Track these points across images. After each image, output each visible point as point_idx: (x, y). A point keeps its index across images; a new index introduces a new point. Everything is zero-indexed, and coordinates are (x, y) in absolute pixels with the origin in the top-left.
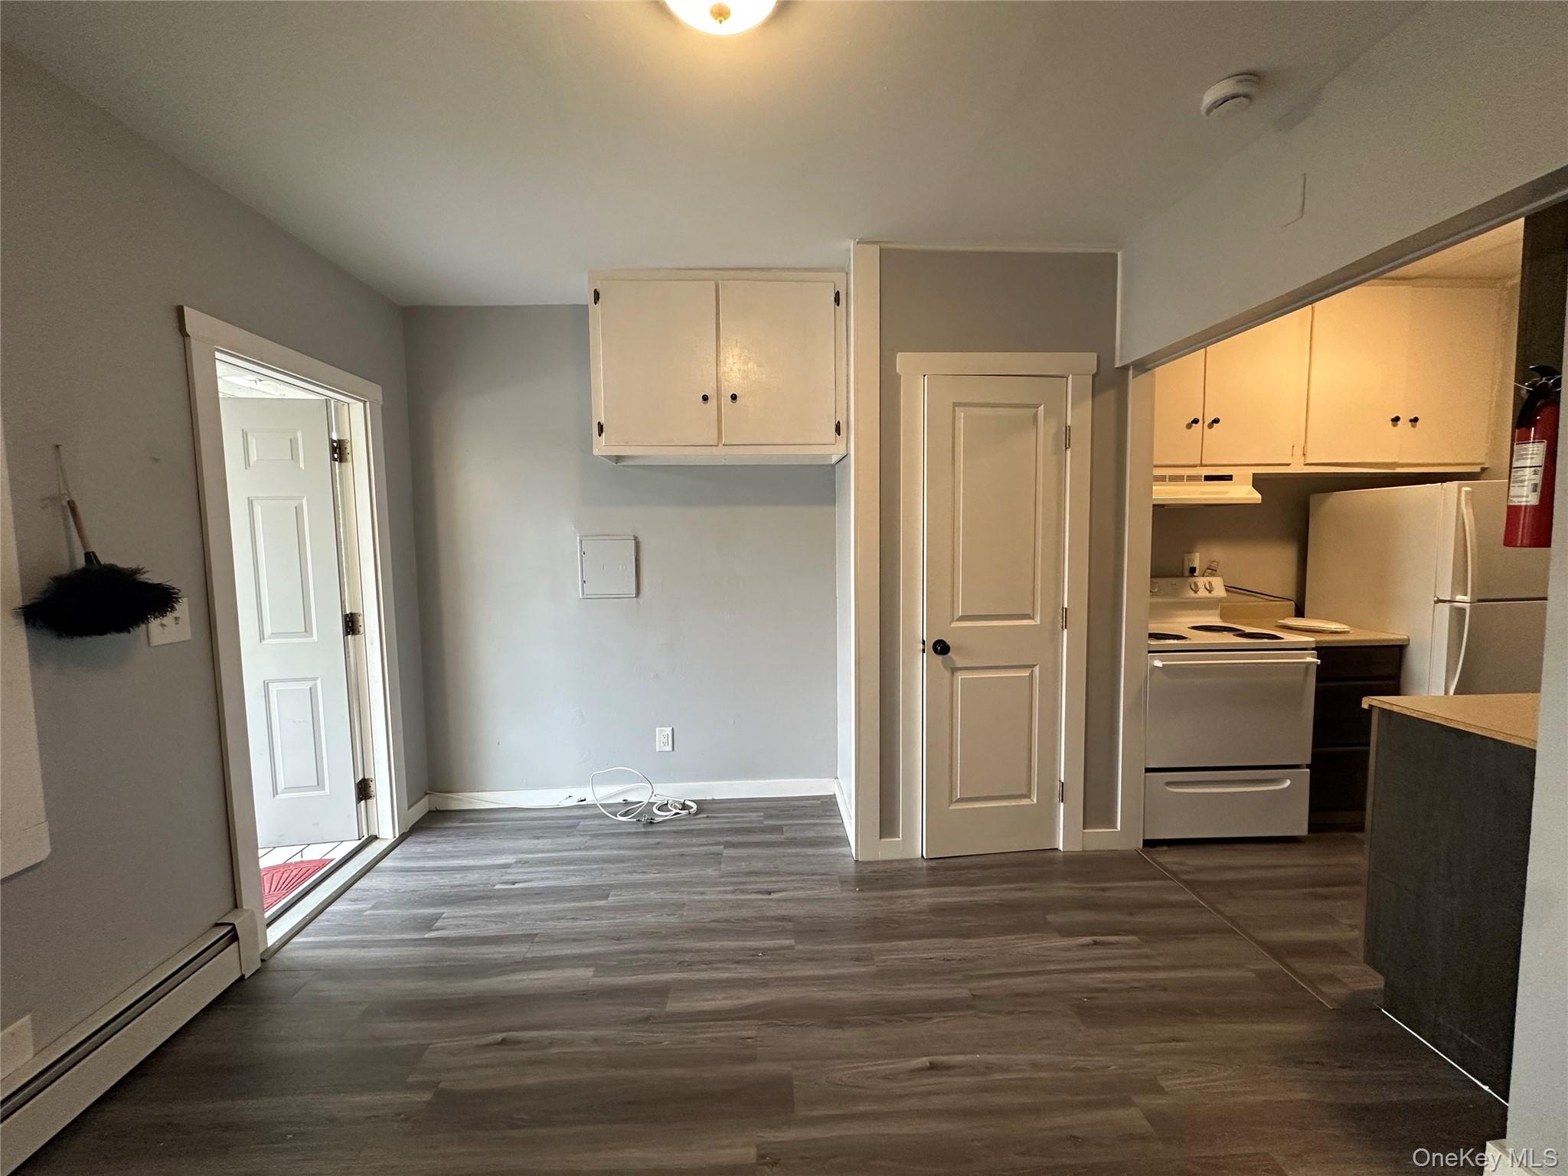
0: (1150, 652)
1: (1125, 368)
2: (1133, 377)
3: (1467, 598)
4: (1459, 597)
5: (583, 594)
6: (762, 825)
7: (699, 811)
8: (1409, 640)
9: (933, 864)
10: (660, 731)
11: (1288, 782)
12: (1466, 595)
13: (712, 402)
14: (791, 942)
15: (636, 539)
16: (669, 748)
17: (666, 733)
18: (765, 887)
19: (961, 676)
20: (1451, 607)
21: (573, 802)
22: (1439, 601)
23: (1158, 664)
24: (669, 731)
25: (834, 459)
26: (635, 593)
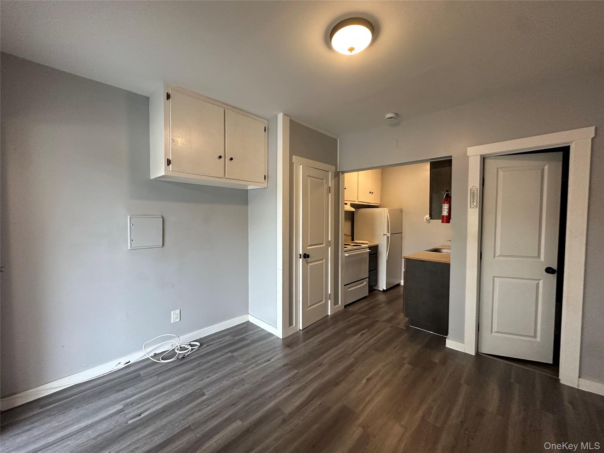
0: (345, 252)
1: (339, 172)
2: (341, 175)
3: (389, 234)
4: (388, 234)
5: (131, 247)
6: (234, 340)
7: (201, 345)
8: (378, 244)
9: (305, 330)
10: (173, 313)
11: (365, 282)
12: (389, 233)
13: (223, 159)
14: (296, 371)
15: (162, 217)
16: (179, 320)
17: (177, 313)
18: (266, 359)
19: (310, 265)
20: (387, 236)
21: (122, 366)
22: (384, 235)
23: (346, 255)
24: (178, 311)
25: (249, 188)
26: (162, 245)
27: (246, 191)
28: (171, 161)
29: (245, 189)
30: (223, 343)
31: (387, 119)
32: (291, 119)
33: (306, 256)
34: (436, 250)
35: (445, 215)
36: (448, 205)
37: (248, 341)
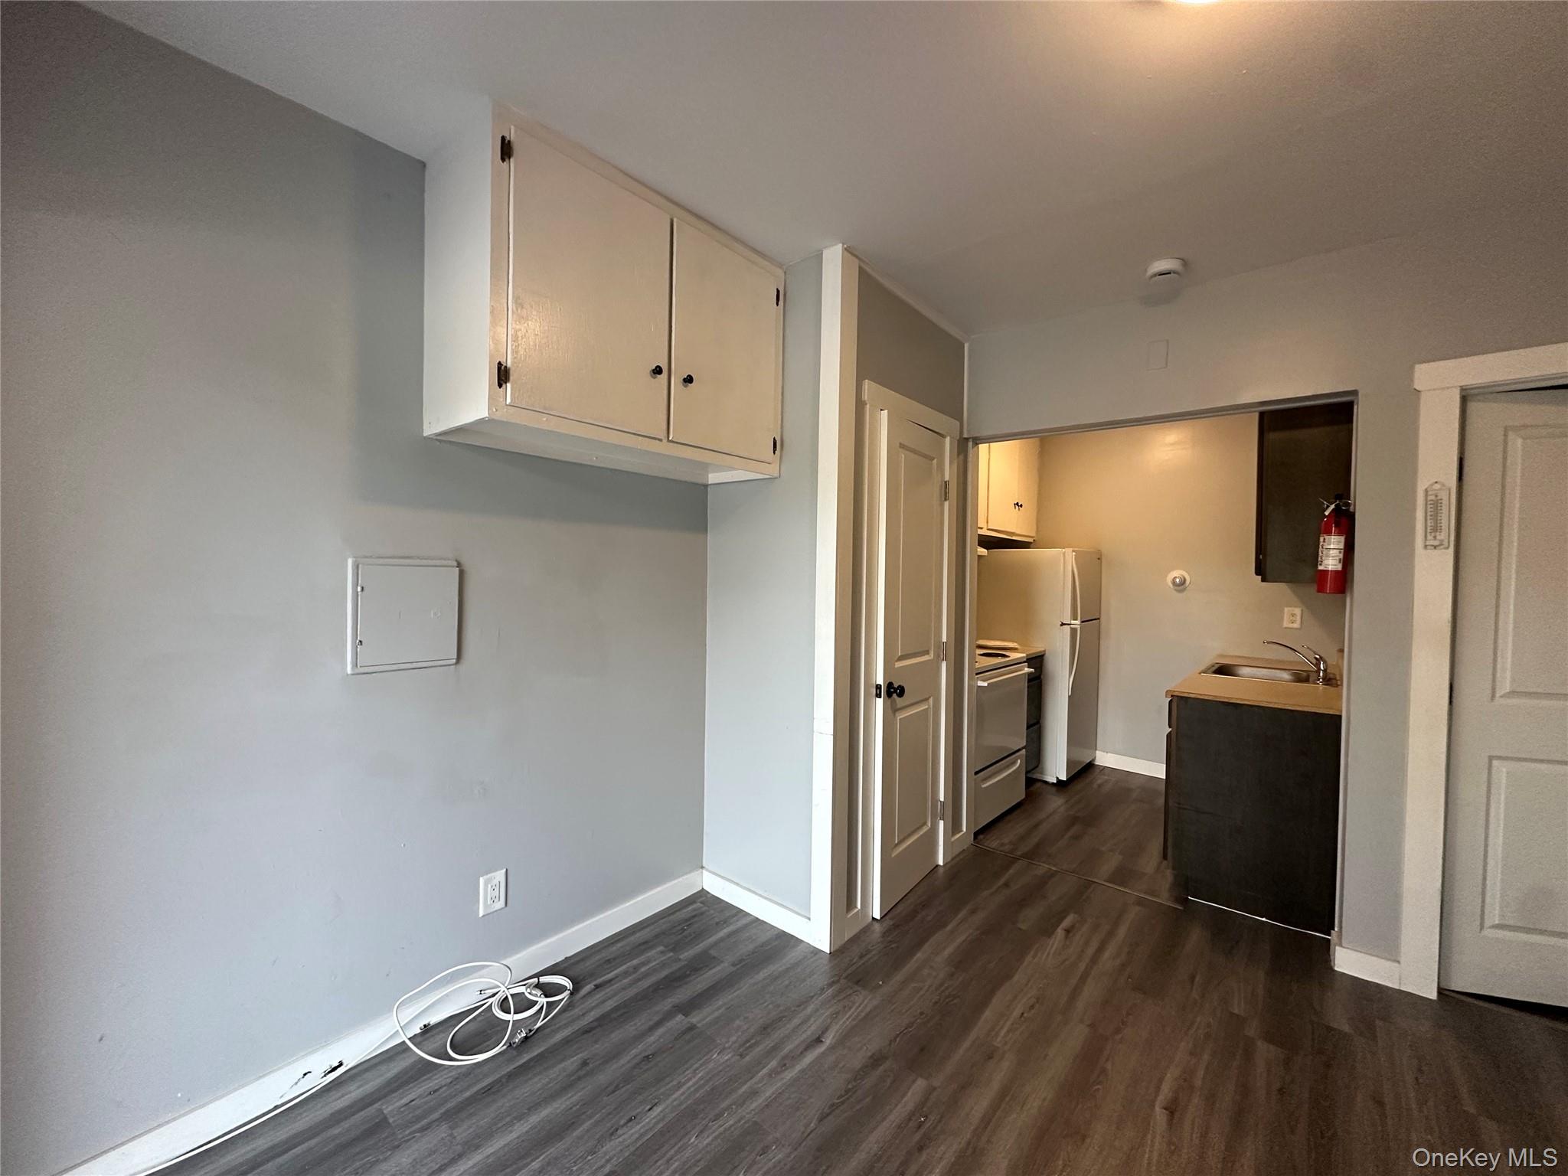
0: (977, 674)
1: (967, 439)
2: (973, 448)
3: (1078, 622)
4: (1073, 622)
5: (355, 665)
8: (1045, 651)
9: (891, 921)
10: (485, 883)
11: (1019, 761)
12: (1076, 620)
13: (663, 376)
14: (922, 1083)
15: (459, 565)
16: (502, 904)
17: (496, 882)
18: (804, 1037)
19: (901, 715)
20: (1071, 628)
22: (1063, 624)
23: (980, 683)
24: (499, 876)
25: (713, 478)
26: (455, 657)
27: (703, 488)
28: (511, 372)
29: (700, 481)
30: (646, 975)
31: (1155, 275)
32: (864, 266)
33: (893, 691)
34: (1223, 670)
35: (1330, 568)
36: (1342, 539)
37: (722, 965)
